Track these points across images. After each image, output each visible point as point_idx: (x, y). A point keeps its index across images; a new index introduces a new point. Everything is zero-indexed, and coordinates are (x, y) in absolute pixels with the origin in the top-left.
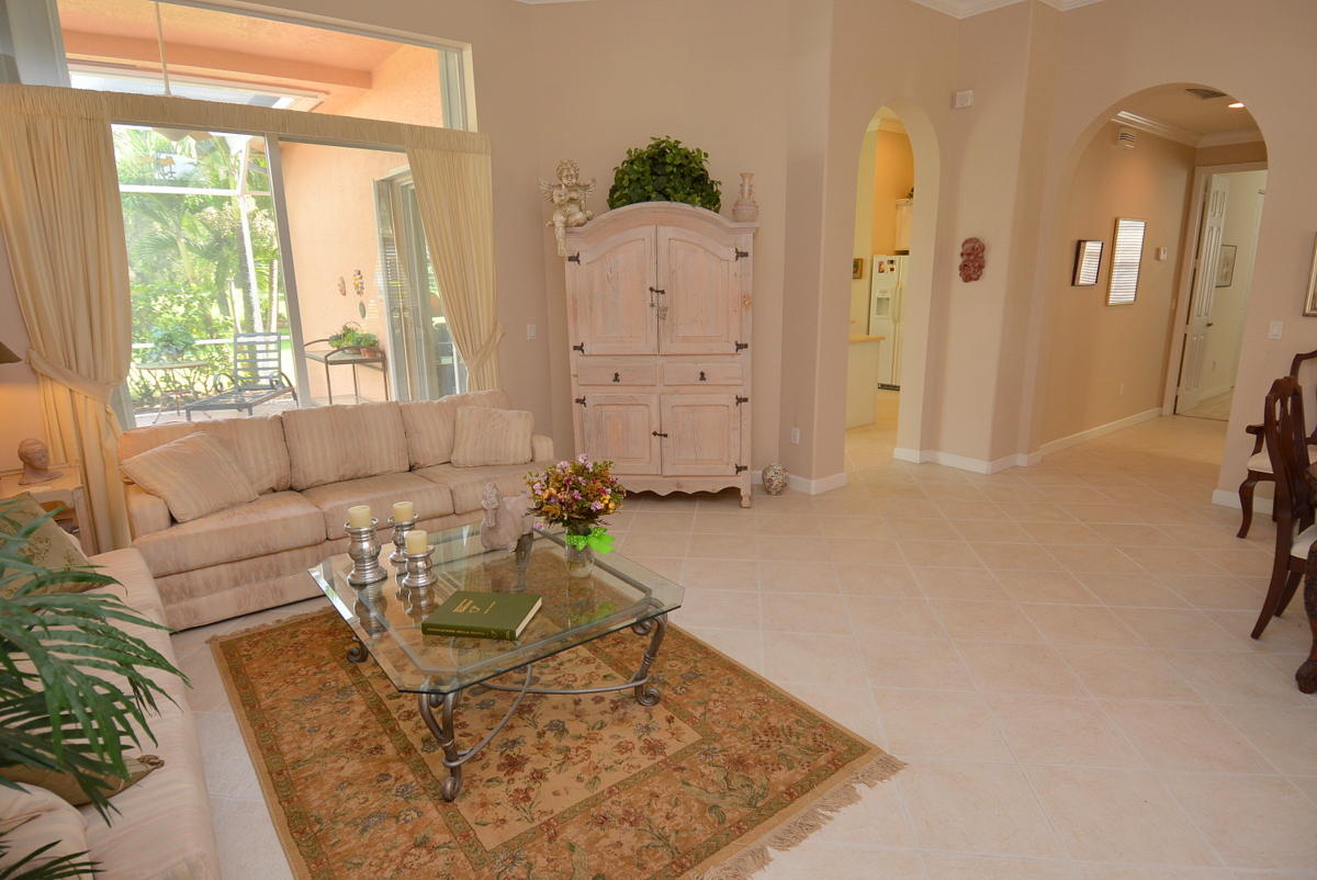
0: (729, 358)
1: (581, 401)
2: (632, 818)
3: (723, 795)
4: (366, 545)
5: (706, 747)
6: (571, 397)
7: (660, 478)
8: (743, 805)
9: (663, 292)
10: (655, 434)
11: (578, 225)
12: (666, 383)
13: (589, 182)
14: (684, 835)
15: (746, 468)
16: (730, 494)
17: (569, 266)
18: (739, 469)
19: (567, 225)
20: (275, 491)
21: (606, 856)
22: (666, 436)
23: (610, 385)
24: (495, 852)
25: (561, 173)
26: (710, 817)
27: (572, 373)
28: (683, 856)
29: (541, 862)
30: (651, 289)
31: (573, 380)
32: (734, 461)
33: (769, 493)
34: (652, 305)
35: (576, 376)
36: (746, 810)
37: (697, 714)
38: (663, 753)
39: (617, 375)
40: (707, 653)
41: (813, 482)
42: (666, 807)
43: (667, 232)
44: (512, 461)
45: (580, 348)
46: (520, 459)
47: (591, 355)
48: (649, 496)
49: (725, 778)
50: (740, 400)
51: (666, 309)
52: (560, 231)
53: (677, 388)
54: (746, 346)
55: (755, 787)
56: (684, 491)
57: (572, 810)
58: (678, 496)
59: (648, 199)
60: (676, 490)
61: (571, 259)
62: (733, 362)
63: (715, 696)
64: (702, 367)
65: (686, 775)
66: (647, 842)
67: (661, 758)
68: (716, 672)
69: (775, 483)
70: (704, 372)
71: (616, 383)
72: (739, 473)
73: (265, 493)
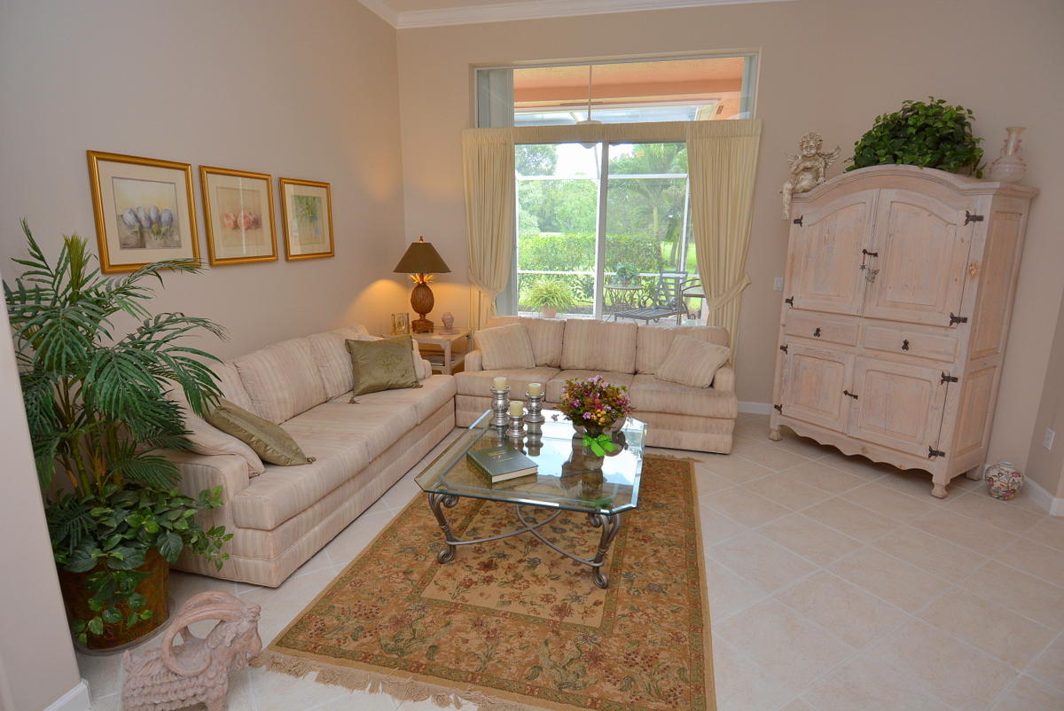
0: (943, 330)
1: (784, 348)
2: (491, 636)
3: (554, 666)
4: (500, 402)
5: (591, 634)
6: (777, 344)
7: (845, 437)
8: (555, 682)
9: (876, 255)
10: (846, 393)
11: (805, 191)
12: (866, 346)
13: (833, 150)
14: (500, 666)
15: (943, 454)
16: (921, 477)
17: (794, 227)
18: (934, 453)
19: (793, 193)
20: (549, 366)
21: (453, 642)
22: (856, 397)
23: (810, 339)
24: (421, 599)
25: (802, 146)
26: (528, 671)
27: (782, 322)
28: (482, 675)
29: (428, 620)
30: (865, 252)
31: (781, 327)
32: (930, 441)
33: (991, 494)
34: (863, 267)
35: (784, 325)
36: (552, 685)
37: (619, 612)
38: (562, 618)
39: (818, 330)
40: (693, 583)
41: (1056, 500)
42: (516, 645)
43: (890, 195)
44: (692, 385)
45: (790, 301)
46: (699, 383)
47: (798, 309)
48: (831, 450)
49: (572, 660)
50: (946, 379)
51: (875, 272)
52: (787, 197)
53: (877, 352)
54: (965, 320)
55: (581, 679)
56: (867, 456)
57: (475, 608)
58: (860, 460)
59: (877, 162)
60: (860, 453)
61: (796, 221)
62: (947, 336)
63: (650, 611)
64: (907, 336)
65: (554, 638)
66: (479, 652)
67: (557, 619)
68: (680, 598)
69: (997, 484)
70: (908, 340)
71: (816, 337)
72: (933, 457)
73: (542, 366)
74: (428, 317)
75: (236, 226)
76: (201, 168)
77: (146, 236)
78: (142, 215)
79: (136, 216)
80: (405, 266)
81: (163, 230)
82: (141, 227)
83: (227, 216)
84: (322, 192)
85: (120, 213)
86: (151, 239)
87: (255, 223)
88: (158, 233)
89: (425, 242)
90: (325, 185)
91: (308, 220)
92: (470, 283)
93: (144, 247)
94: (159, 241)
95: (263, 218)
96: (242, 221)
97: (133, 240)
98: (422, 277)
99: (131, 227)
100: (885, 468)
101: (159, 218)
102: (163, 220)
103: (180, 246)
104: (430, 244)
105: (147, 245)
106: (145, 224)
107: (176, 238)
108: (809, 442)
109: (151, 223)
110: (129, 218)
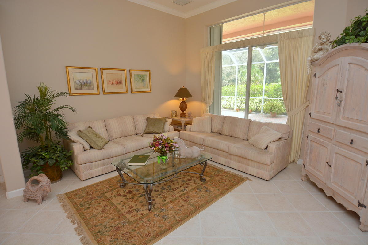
1: (307, 137)
2: (104, 211)
7: (326, 186)
9: (341, 92)
10: (327, 163)
12: (336, 140)
14: (94, 219)
15: (365, 207)
17: (313, 78)
18: (360, 205)
19: (312, 61)
20: (217, 133)
21: (94, 208)
22: (331, 166)
23: (316, 133)
24: (104, 195)
26: (98, 224)
27: (308, 124)
28: (87, 220)
30: (338, 90)
32: (359, 197)
34: (336, 98)
35: (308, 126)
38: (126, 214)
39: (319, 130)
42: (105, 216)
43: (348, 60)
45: (310, 114)
46: (260, 147)
47: (313, 118)
48: (322, 191)
49: (112, 226)
53: (340, 144)
56: (335, 198)
57: (111, 202)
58: (331, 199)
60: (332, 196)
61: (314, 76)
64: (352, 137)
65: (116, 219)
66: (95, 214)
70: (353, 140)
71: (318, 133)
72: (360, 207)
73: (214, 133)
74: (185, 112)
75: (113, 84)
76: (101, 68)
77: (83, 86)
78: (81, 81)
79: (80, 82)
80: (178, 96)
81: (88, 85)
82: (81, 84)
83: (110, 81)
84: (147, 73)
85: (75, 81)
86: (84, 87)
87: (120, 83)
88: (87, 86)
89: (184, 87)
90: (148, 71)
91: (141, 82)
92: (202, 101)
93: (82, 89)
94: (87, 88)
95: (123, 81)
96: (114, 82)
97: (79, 87)
98: (183, 99)
99: (77, 84)
100: (341, 206)
101: (87, 82)
102: (88, 82)
103: (93, 89)
104: (186, 88)
105: (83, 89)
106: (82, 83)
107: (92, 87)
108: (314, 185)
109: (84, 83)
110: (78, 82)
